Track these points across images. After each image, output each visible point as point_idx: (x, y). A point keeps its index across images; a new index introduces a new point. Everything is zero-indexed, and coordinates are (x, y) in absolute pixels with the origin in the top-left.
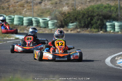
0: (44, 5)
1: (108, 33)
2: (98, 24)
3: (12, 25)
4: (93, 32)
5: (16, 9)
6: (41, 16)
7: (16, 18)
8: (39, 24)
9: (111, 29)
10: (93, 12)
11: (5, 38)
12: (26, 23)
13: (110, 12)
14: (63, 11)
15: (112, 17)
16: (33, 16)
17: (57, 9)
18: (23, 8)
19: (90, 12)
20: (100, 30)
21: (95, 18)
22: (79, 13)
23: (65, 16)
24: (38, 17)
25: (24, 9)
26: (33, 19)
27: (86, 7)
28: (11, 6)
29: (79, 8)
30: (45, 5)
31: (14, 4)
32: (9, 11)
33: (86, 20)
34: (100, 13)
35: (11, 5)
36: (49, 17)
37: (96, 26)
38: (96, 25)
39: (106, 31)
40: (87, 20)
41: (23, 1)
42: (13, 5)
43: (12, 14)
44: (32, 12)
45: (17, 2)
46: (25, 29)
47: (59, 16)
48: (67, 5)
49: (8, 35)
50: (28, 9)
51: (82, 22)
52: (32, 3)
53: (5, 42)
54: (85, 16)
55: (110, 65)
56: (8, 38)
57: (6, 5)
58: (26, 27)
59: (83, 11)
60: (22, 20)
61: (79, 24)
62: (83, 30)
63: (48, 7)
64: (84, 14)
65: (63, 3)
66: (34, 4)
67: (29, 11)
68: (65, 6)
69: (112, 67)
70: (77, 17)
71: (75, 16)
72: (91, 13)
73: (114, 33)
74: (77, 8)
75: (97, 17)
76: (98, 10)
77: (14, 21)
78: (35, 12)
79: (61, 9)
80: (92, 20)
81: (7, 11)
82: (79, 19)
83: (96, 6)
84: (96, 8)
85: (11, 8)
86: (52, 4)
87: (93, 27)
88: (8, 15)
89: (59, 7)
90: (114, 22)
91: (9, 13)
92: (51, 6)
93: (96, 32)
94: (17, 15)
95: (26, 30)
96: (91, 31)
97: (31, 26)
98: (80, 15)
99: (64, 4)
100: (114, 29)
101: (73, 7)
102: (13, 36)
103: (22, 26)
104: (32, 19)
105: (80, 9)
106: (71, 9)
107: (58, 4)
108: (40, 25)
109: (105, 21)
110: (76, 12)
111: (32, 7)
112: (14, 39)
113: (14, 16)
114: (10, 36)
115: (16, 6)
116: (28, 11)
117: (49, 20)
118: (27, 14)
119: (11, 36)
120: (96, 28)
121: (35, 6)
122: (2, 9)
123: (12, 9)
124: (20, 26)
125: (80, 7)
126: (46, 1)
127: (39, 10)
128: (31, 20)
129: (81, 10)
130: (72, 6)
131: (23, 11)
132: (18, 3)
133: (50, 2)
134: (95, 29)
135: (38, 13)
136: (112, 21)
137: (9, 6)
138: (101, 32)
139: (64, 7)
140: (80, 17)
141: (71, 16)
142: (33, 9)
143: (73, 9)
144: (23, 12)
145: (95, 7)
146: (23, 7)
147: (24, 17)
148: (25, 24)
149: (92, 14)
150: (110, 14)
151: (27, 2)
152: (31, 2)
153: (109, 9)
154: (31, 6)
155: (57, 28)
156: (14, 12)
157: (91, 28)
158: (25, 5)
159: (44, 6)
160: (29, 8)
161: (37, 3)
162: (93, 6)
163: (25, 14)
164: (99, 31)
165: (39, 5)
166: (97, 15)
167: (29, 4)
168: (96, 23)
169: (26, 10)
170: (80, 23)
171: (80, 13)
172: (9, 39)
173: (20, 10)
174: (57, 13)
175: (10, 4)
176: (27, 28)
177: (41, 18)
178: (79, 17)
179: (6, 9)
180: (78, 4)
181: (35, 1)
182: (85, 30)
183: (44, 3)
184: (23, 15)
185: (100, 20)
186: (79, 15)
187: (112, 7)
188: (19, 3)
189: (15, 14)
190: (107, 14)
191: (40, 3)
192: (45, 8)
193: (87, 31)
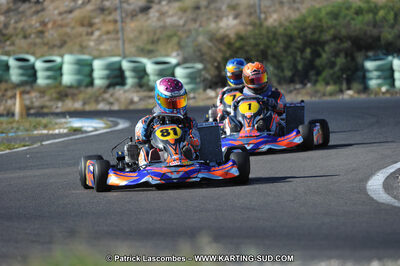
0: (157, 14)
1: (372, 96)
2: (337, 68)
3: (56, 87)
4: (324, 95)
5: (66, 34)
6: (148, 53)
7: (68, 63)
8: (145, 80)
9: (379, 81)
10: (319, 28)
11: (36, 132)
12: (103, 78)
13: (375, 25)
14: (222, 31)
15: (383, 42)
16: (124, 52)
17: (201, 26)
18: (90, 30)
19: (309, 31)
20: (344, 86)
21: (327, 48)
22: (273, 34)
23: (229, 48)
24: (139, 56)
25: (92, 33)
26: (126, 65)
27: (295, 16)
28: (50, 25)
29: (273, 20)
30: (163, 14)
31: (59, 18)
32: (46, 40)
33: (299, 58)
34: (344, 32)
35: (49, 21)
36: (174, 54)
37: (332, 75)
38: (331, 71)
39: (366, 89)
40: (302, 58)
41: (89, 7)
42: (55, 22)
43: (56, 51)
44: (120, 42)
45: (71, 12)
46: (100, 99)
47: (210, 48)
48: (233, 12)
49: (44, 120)
50: (108, 33)
51: (285, 64)
52: (118, 12)
53: (35, 146)
54: (294, 45)
55: (383, 197)
56: (45, 132)
57: (33, 22)
58: (105, 92)
59: (285, 29)
60: (87, 69)
61: (276, 72)
62: (291, 92)
63: (169, 21)
64: (291, 38)
65: (218, 5)
66: (124, 15)
67: (109, 40)
68: (227, 16)
69: (388, 205)
70: (268, 47)
71: (262, 47)
72: (313, 33)
73: (392, 94)
74: (266, 19)
75: (333, 45)
76: (335, 22)
77: (61, 75)
78: (131, 41)
79: (213, 26)
80: (316, 54)
81: (38, 40)
82: (274, 56)
83: (329, 9)
84: (327, 14)
85: (51, 32)
86: (184, 10)
87: (320, 78)
88: (42, 56)
89: (209, 19)
90: (390, 58)
91: (46, 48)
92: (180, 18)
93: (331, 94)
94: (71, 53)
95: (104, 100)
96: (316, 92)
97: (118, 88)
98: (277, 41)
99: (224, 8)
100: (389, 81)
101: (252, 18)
102: (61, 124)
103: (90, 90)
104: (120, 63)
105: (275, 20)
106: (245, 24)
107: (203, 10)
108: (149, 80)
109: (359, 56)
110: (264, 32)
111: (119, 24)
112: (65, 131)
113: (62, 56)
114: (51, 123)
115: (67, 25)
116: (104, 37)
117: (178, 65)
118: (102, 47)
119: (56, 124)
120: (331, 82)
121: (128, 20)
122: (20, 36)
123: (55, 35)
124: (82, 89)
125: (275, 16)
126: (164, 3)
127: (141, 32)
128: (117, 66)
129: (281, 25)
130: (250, 14)
131: (89, 40)
132: (71, 16)
133: (176, 5)
134: (327, 84)
135: (140, 44)
136: (381, 56)
137: (44, 24)
138: (350, 92)
139: (225, 20)
140: (278, 49)
141: (247, 48)
142: (123, 29)
143: (253, 24)
144: (92, 44)
145: (323, 12)
146: (91, 25)
147: (95, 58)
148: (98, 82)
149: (316, 36)
150: (375, 32)
151: (102, 10)
152: (116, 9)
153: (371, 16)
154: (115, 21)
155: (205, 90)
156: (62, 45)
157: (315, 82)
158: (97, 20)
159: (159, 19)
160: (111, 27)
161: (134, 10)
162: (319, 10)
163: (98, 50)
164: (341, 91)
165: (140, 16)
166: (334, 38)
167: (110, 14)
168: (332, 65)
169: (100, 36)
170: (279, 67)
171: (275, 34)
172: (51, 132)
173: (81, 35)
174: (201, 39)
175: (47, 20)
176: (107, 96)
177: (149, 58)
178: (275, 47)
179: (33, 36)
180: (270, 7)
181: (129, 4)
182: (295, 89)
183: (158, 11)
184: (90, 54)
185: (342, 55)
186: (274, 42)
187: (382, 8)
188: (76, 14)
189: (63, 50)
190: (365, 33)
191: (145, 10)
192: (161, 24)
193: (304, 91)
